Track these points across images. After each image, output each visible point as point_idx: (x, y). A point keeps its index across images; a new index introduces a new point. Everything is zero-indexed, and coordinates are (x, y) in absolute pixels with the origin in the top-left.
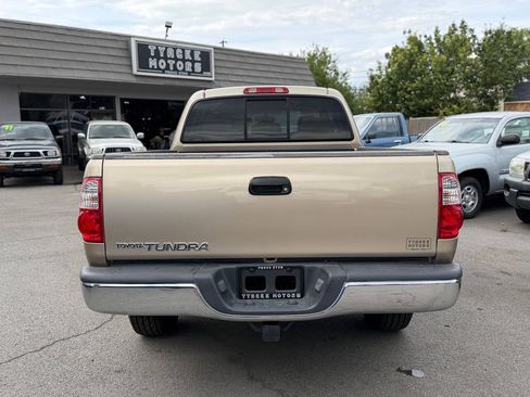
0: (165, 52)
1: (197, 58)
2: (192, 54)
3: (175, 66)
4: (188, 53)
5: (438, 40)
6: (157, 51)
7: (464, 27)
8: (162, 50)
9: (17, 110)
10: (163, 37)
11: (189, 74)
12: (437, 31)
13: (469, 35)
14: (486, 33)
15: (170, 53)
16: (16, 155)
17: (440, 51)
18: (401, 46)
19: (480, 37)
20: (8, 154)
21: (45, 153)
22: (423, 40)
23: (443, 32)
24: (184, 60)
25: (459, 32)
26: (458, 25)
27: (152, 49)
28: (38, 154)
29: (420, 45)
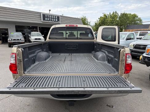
0: (49, 17)
1: (56, 18)
2: (55, 17)
3: (51, 20)
4: (54, 17)
5: (110, 15)
6: (47, 16)
7: (116, 12)
8: (48, 16)
9: (15, 29)
10: (49, 13)
11: (55, 21)
12: (110, 13)
13: (117, 14)
14: (121, 14)
15: (50, 17)
16: (14, 40)
17: (111, 18)
18: (102, 16)
19: (120, 15)
20: (12, 40)
21: (21, 39)
22: (107, 15)
23: (112, 13)
24: (53, 18)
25: (115, 14)
26: (115, 12)
27: (46, 16)
28: (19, 40)
29: (106, 16)
